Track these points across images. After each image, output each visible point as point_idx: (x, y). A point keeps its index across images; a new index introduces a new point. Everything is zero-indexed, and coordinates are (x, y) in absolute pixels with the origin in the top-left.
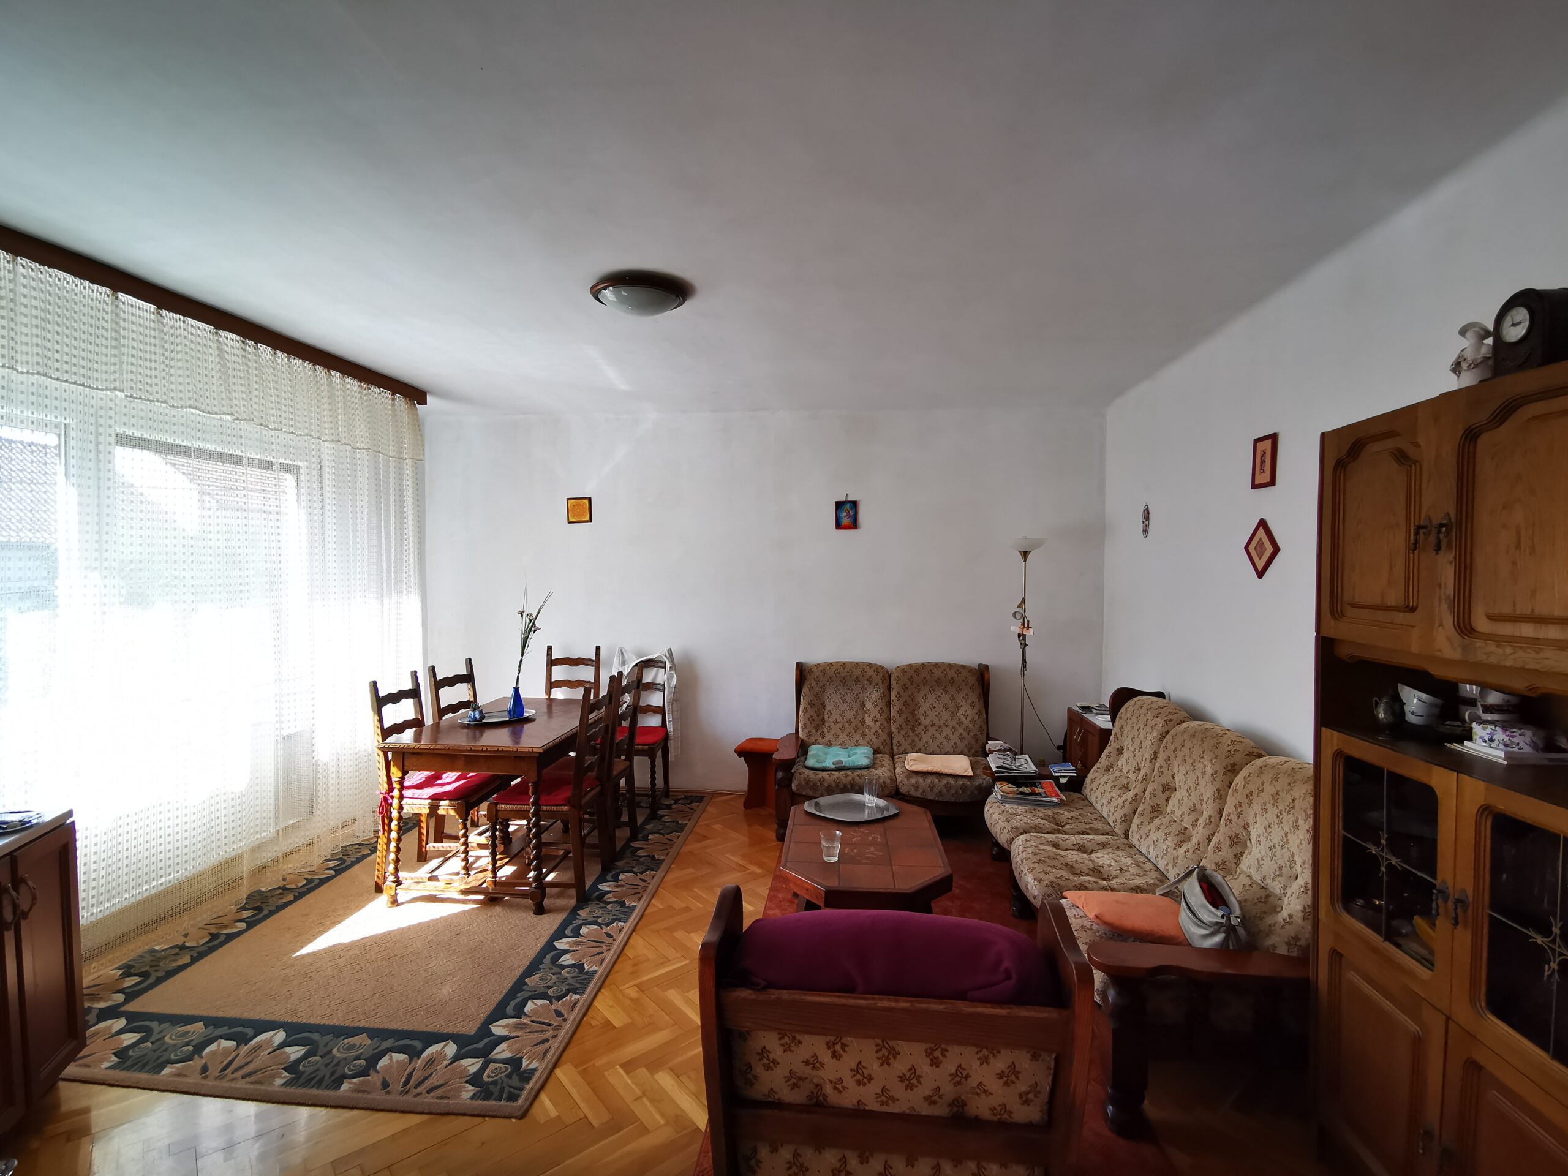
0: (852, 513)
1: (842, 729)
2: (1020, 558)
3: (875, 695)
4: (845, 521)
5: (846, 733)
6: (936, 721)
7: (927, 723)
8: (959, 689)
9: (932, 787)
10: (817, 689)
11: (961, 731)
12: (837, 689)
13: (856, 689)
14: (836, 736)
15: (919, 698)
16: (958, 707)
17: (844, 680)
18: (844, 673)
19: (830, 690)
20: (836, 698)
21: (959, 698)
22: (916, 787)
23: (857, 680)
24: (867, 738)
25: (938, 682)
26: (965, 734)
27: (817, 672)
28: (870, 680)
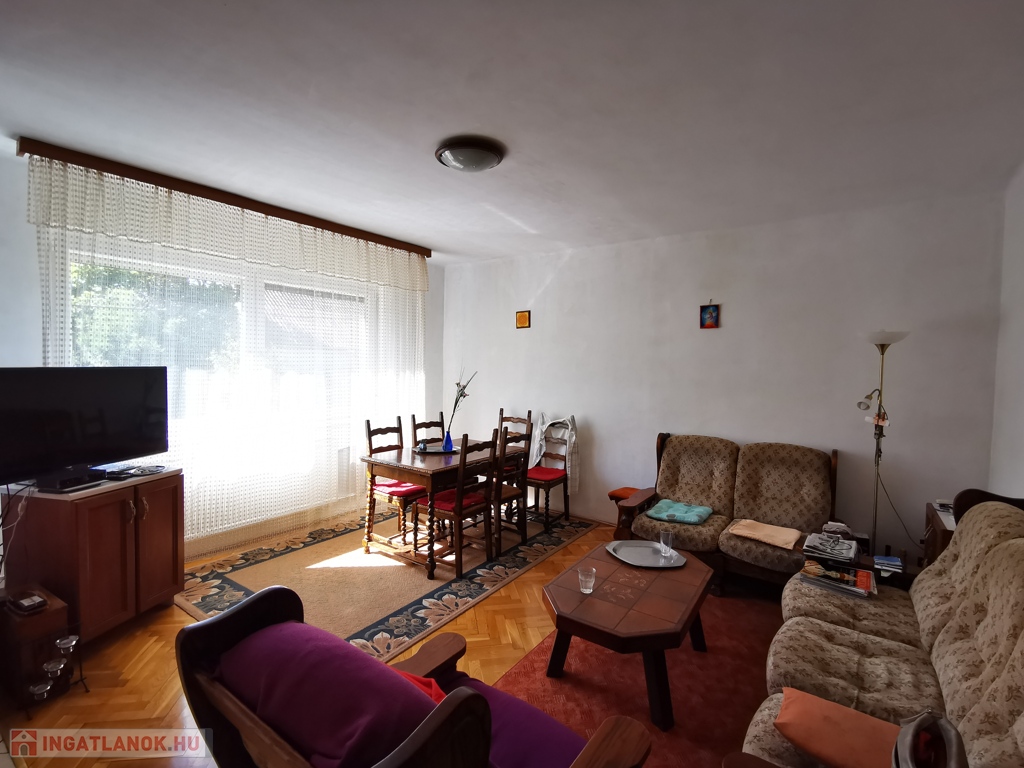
0: (714, 315)
1: (691, 490)
2: (877, 352)
3: (722, 466)
4: (708, 321)
5: (693, 493)
6: (778, 496)
7: (769, 496)
8: (804, 470)
9: (749, 551)
10: (674, 456)
11: (802, 507)
12: (690, 458)
13: (707, 459)
14: (685, 495)
15: (763, 473)
16: (802, 486)
17: (696, 451)
18: (697, 445)
19: (684, 458)
20: (689, 464)
21: (803, 478)
22: (734, 549)
23: (708, 452)
24: (711, 501)
25: (783, 461)
26: (805, 511)
27: (675, 442)
28: (719, 453)
